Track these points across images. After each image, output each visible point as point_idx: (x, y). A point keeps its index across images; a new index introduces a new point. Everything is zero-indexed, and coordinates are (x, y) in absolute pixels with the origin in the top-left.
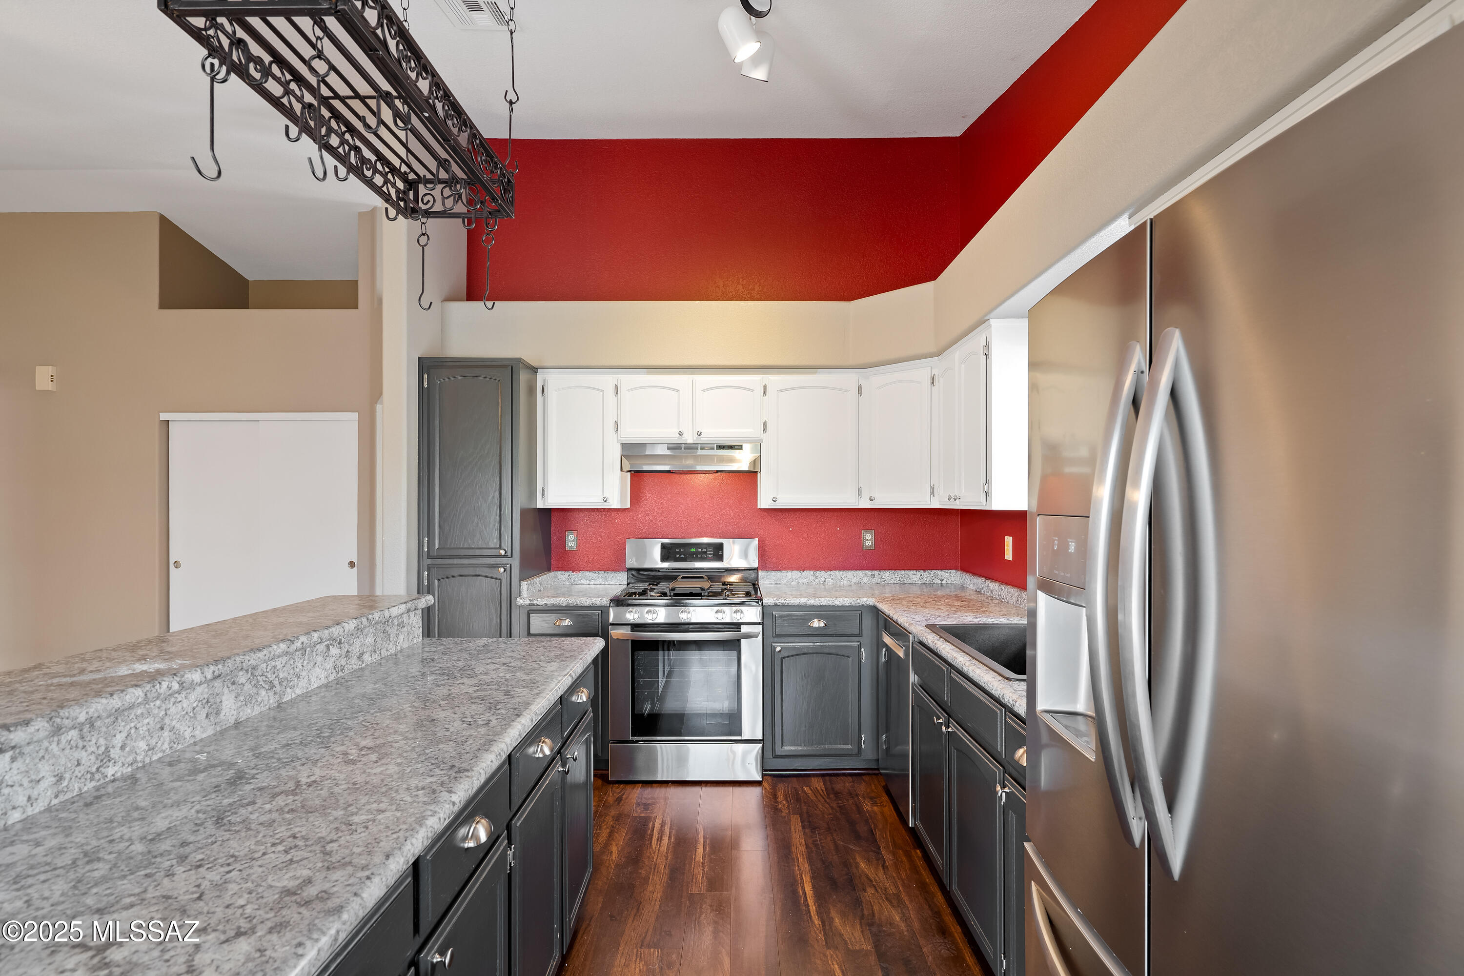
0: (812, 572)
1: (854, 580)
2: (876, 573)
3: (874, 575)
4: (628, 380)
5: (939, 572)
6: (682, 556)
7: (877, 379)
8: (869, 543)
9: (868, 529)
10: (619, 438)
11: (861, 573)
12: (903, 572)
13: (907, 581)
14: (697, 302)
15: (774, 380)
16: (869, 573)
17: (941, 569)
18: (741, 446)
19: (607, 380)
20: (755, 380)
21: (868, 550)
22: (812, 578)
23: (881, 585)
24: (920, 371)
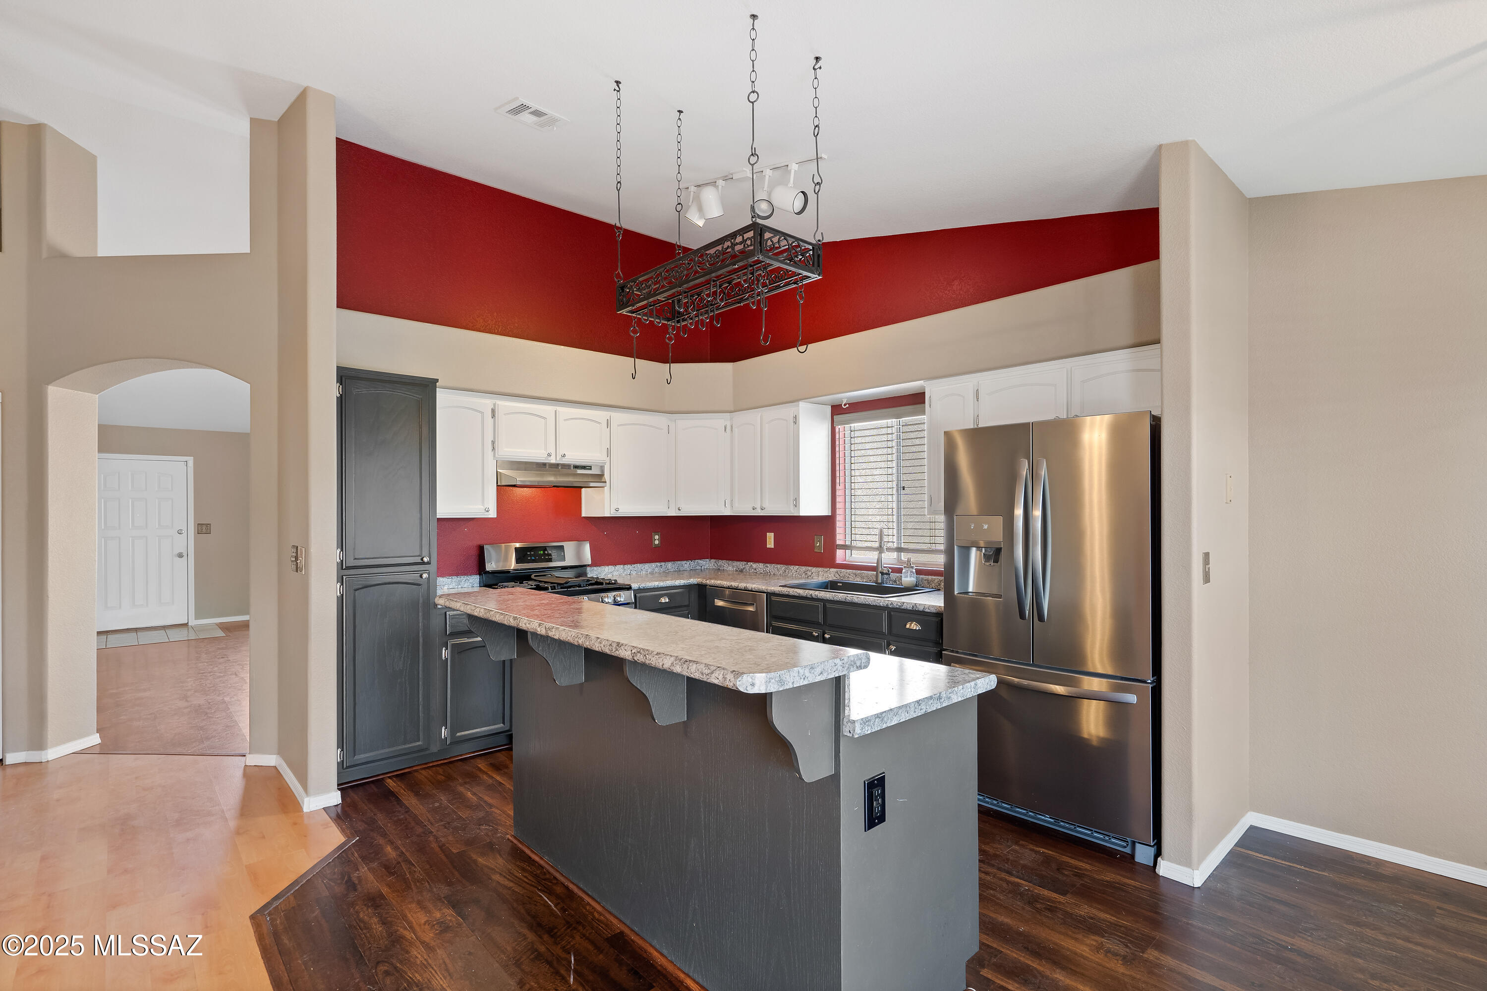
0: (622, 566)
1: (649, 571)
2: (663, 564)
3: (662, 565)
4: (504, 404)
5: (700, 561)
6: (533, 558)
7: (684, 423)
8: (657, 542)
9: (656, 532)
10: (496, 456)
11: (654, 565)
12: (679, 562)
13: (682, 569)
14: (562, 347)
15: (618, 417)
16: (658, 564)
17: (700, 559)
18: (591, 467)
19: (486, 403)
20: (601, 415)
21: (657, 547)
22: (622, 571)
23: (666, 572)
24: (719, 422)
